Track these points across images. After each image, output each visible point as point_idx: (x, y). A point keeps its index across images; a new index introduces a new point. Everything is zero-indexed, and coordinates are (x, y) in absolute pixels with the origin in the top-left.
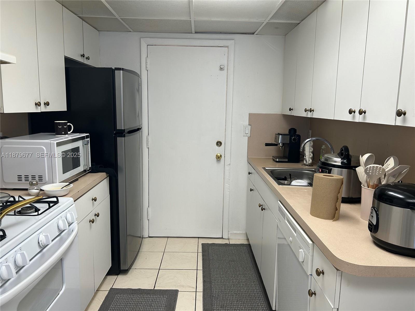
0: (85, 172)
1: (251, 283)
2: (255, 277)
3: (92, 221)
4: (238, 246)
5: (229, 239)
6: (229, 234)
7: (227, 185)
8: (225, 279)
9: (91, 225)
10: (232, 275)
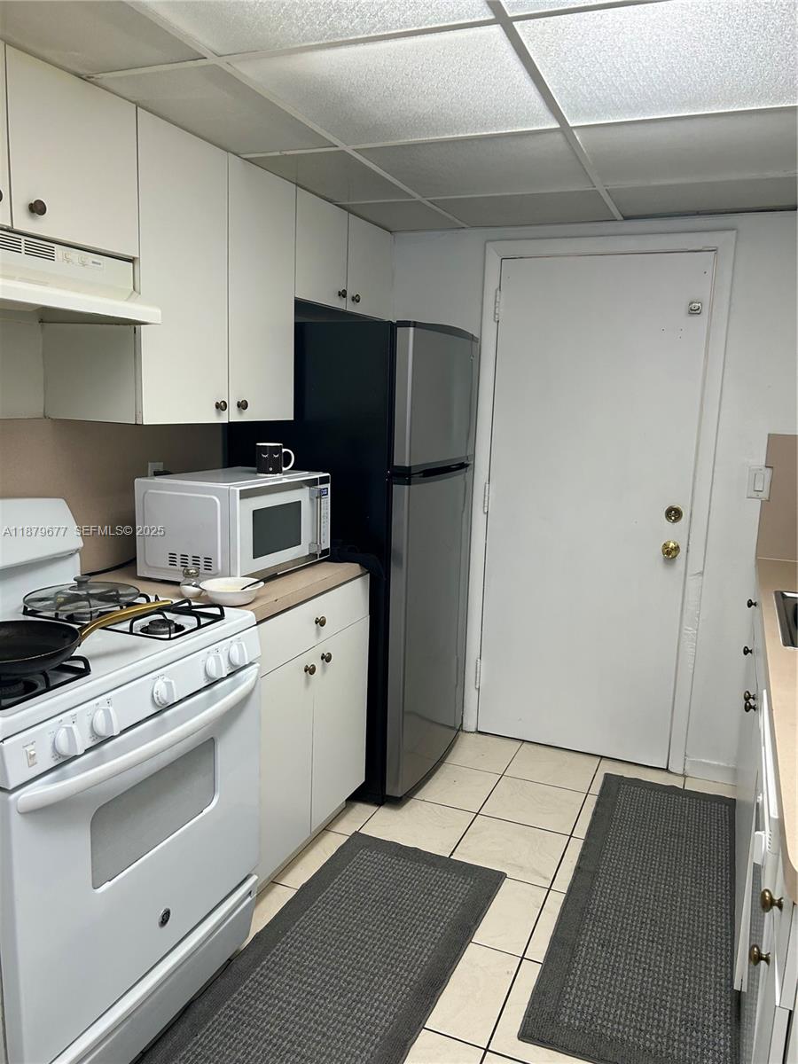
0: (312, 561)
1: (708, 904)
2: (726, 891)
3: (310, 670)
4: (704, 800)
5: (685, 776)
6: (687, 763)
7: (689, 630)
8: (638, 876)
9: (307, 678)
10: (660, 872)
